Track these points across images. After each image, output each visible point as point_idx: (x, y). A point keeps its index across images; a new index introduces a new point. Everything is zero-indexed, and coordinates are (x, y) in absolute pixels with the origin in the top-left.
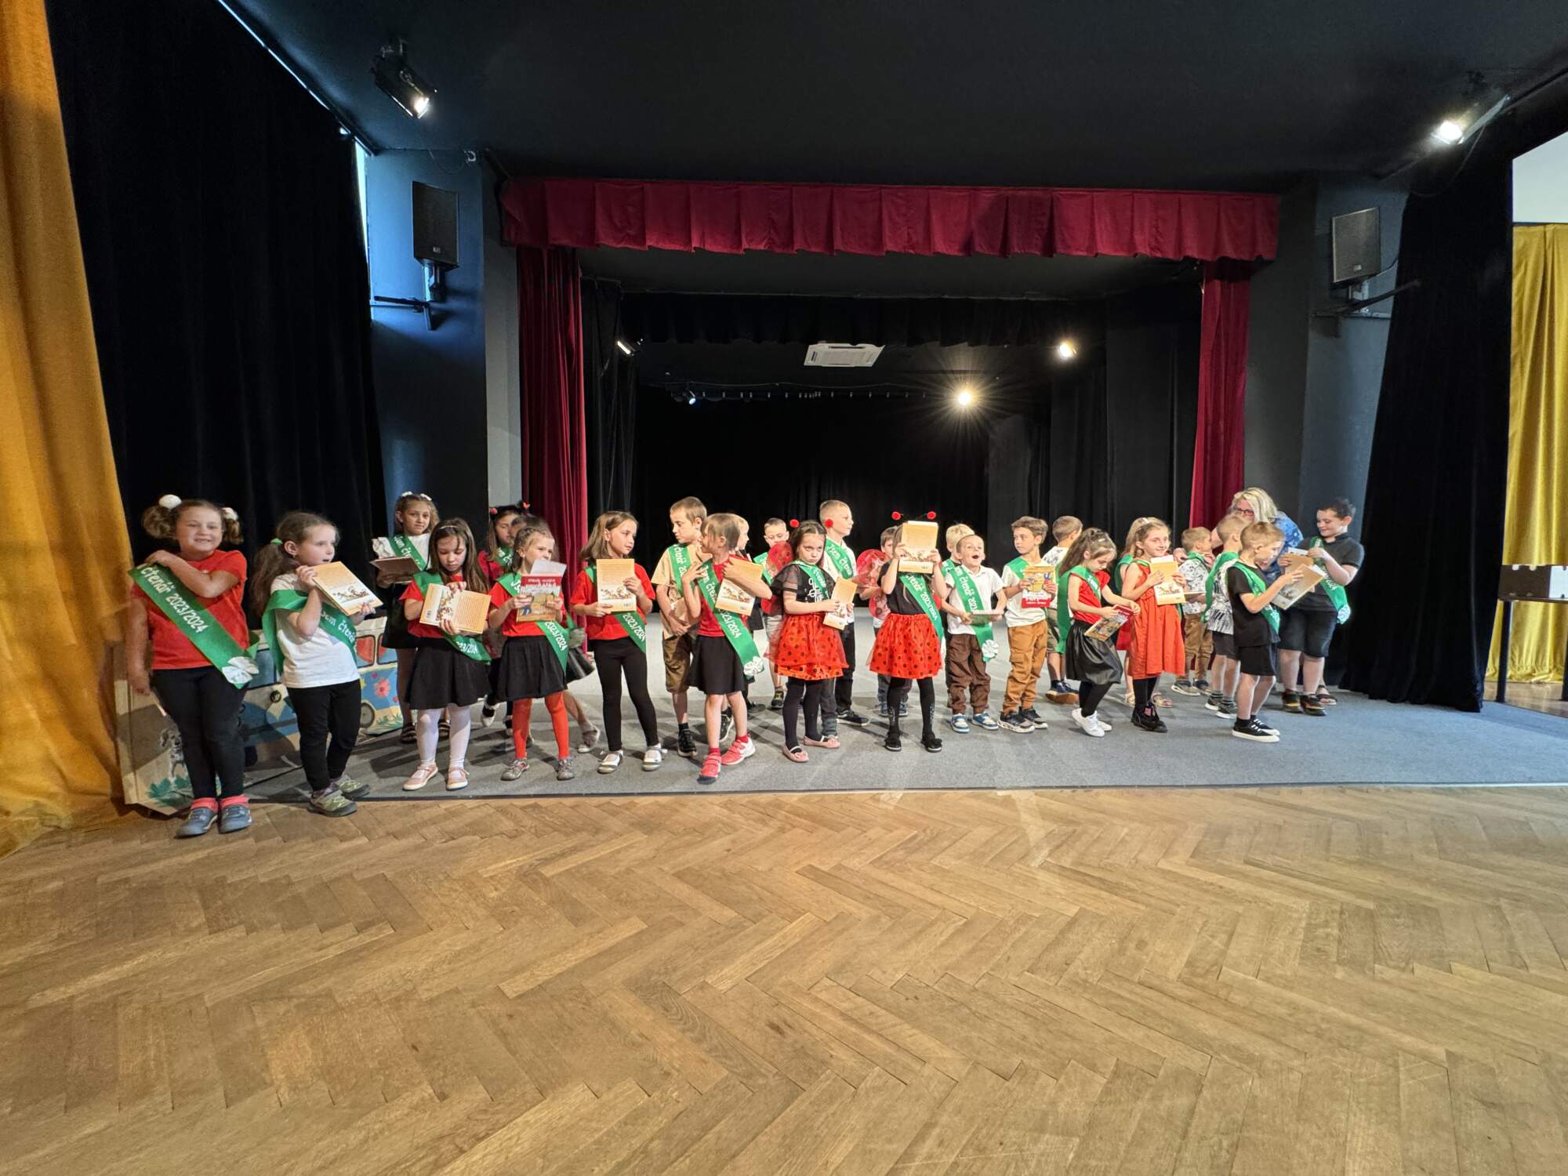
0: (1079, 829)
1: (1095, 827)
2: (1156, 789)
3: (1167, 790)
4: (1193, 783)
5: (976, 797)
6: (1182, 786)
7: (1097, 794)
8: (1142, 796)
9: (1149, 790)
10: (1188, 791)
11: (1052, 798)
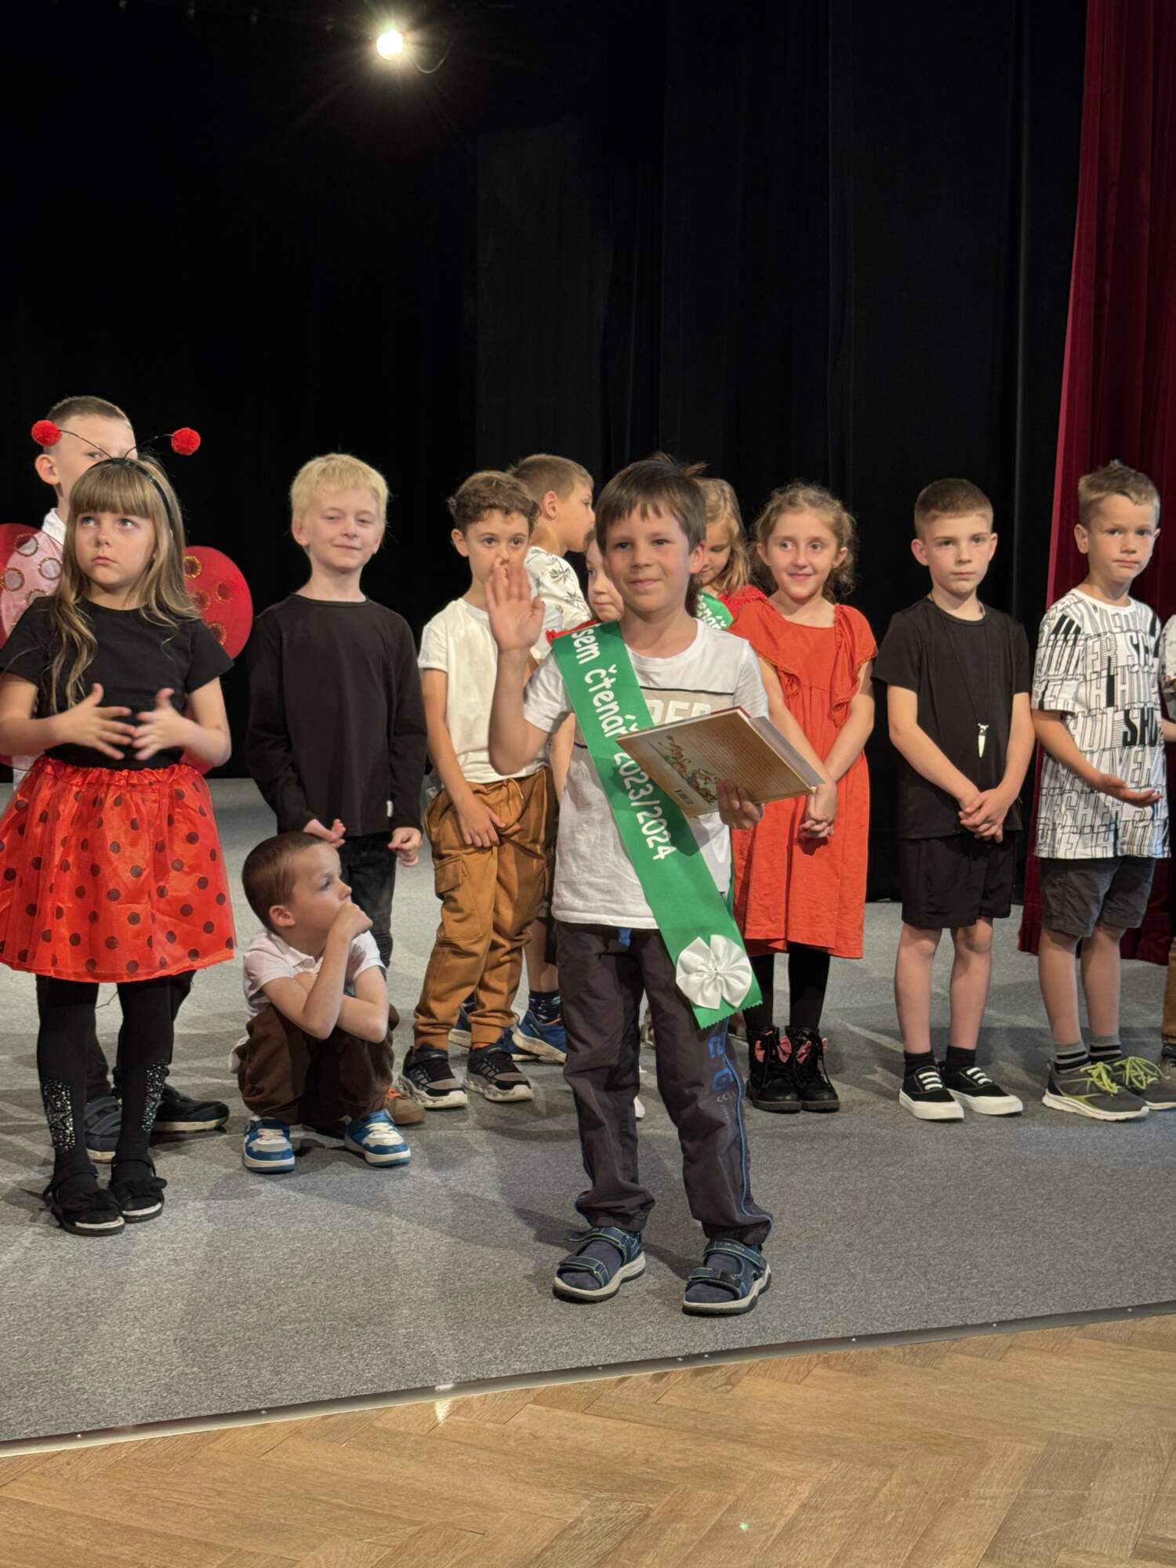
0: (657, 1506)
1: (708, 1495)
2: (908, 1345)
3: (940, 1343)
4: (1019, 1312)
5: (331, 1434)
6: (987, 1325)
7: (731, 1381)
8: (863, 1371)
9: (890, 1347)
10: (1001, 1339)
11: (587, 1408)
